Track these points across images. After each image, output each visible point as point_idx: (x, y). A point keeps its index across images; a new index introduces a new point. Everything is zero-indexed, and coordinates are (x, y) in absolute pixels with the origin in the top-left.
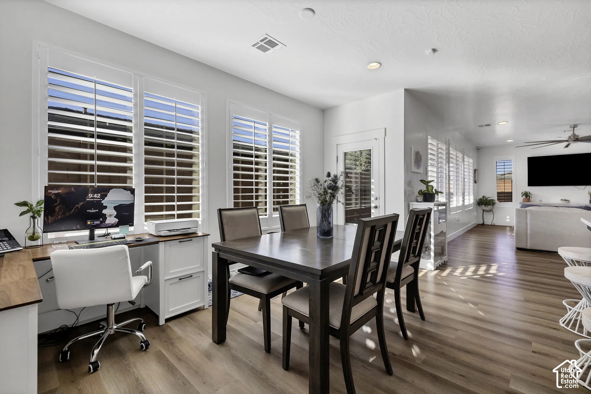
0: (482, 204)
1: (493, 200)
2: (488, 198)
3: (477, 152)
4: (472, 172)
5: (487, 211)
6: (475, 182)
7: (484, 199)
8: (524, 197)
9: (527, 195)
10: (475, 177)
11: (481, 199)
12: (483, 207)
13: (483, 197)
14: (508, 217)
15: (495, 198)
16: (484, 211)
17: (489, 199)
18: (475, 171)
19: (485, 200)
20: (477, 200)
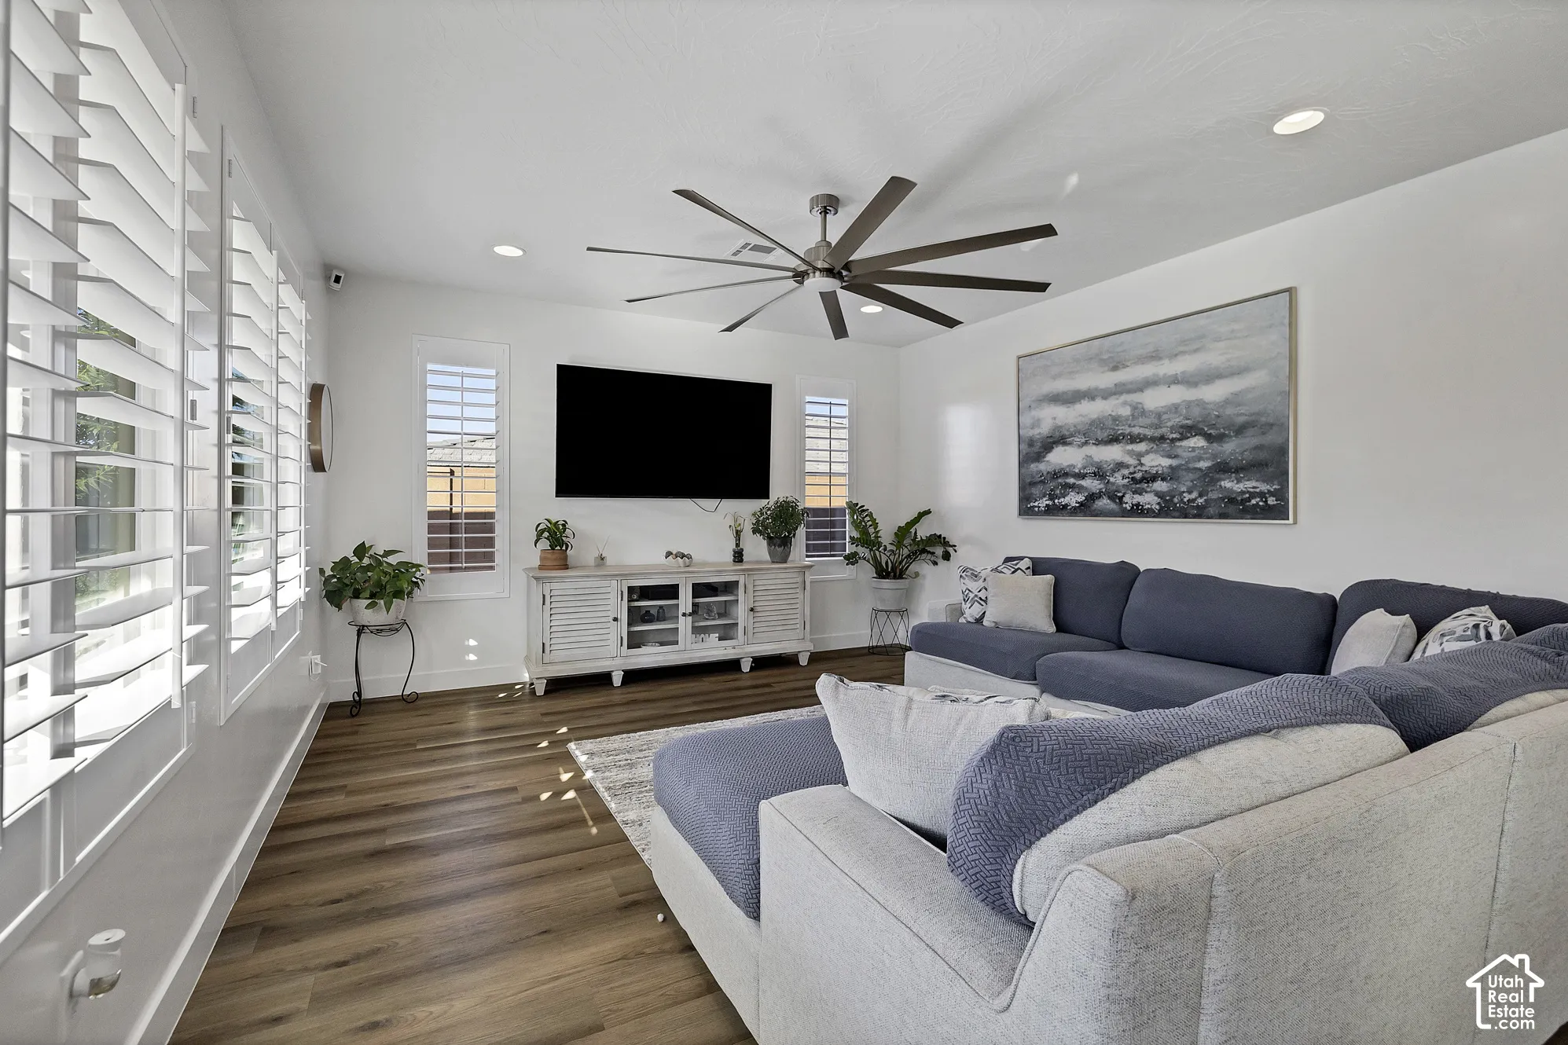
0: (357, 595)
1: (408, 566)
2: (388, 553)
3: (329, 290)
4: (296, 400)
5: (379, 631)
6: (317, 464)
7: (366, 561)
8: (544, 544)
9: (555, 536)
10: (313, 432)
11: (345, 560)
12: (363, 610)
13: (361, 550)
14: (472, 643)
15: (418, 553)
16: (360, 631)
17: (393, 560)
18: (316, 392)
19: (369, 568)
20: (322, 571)
